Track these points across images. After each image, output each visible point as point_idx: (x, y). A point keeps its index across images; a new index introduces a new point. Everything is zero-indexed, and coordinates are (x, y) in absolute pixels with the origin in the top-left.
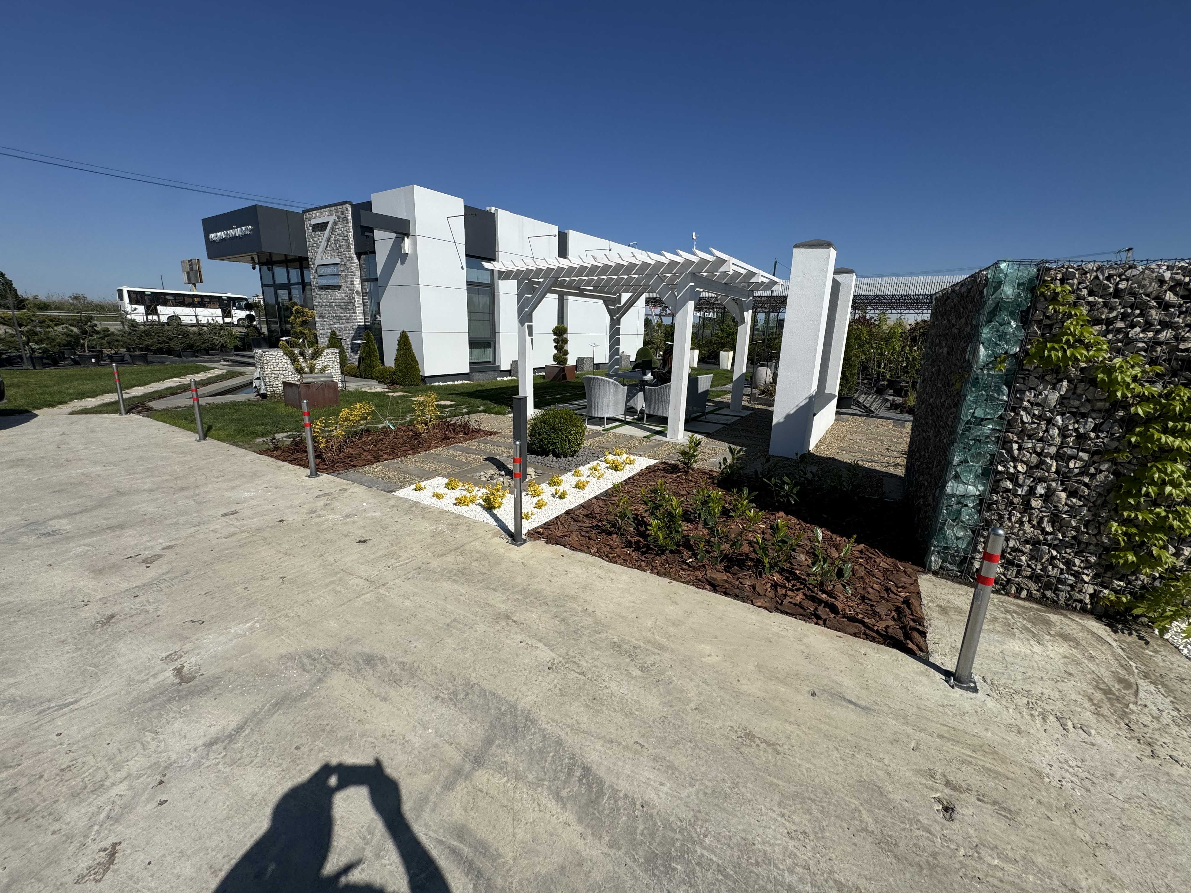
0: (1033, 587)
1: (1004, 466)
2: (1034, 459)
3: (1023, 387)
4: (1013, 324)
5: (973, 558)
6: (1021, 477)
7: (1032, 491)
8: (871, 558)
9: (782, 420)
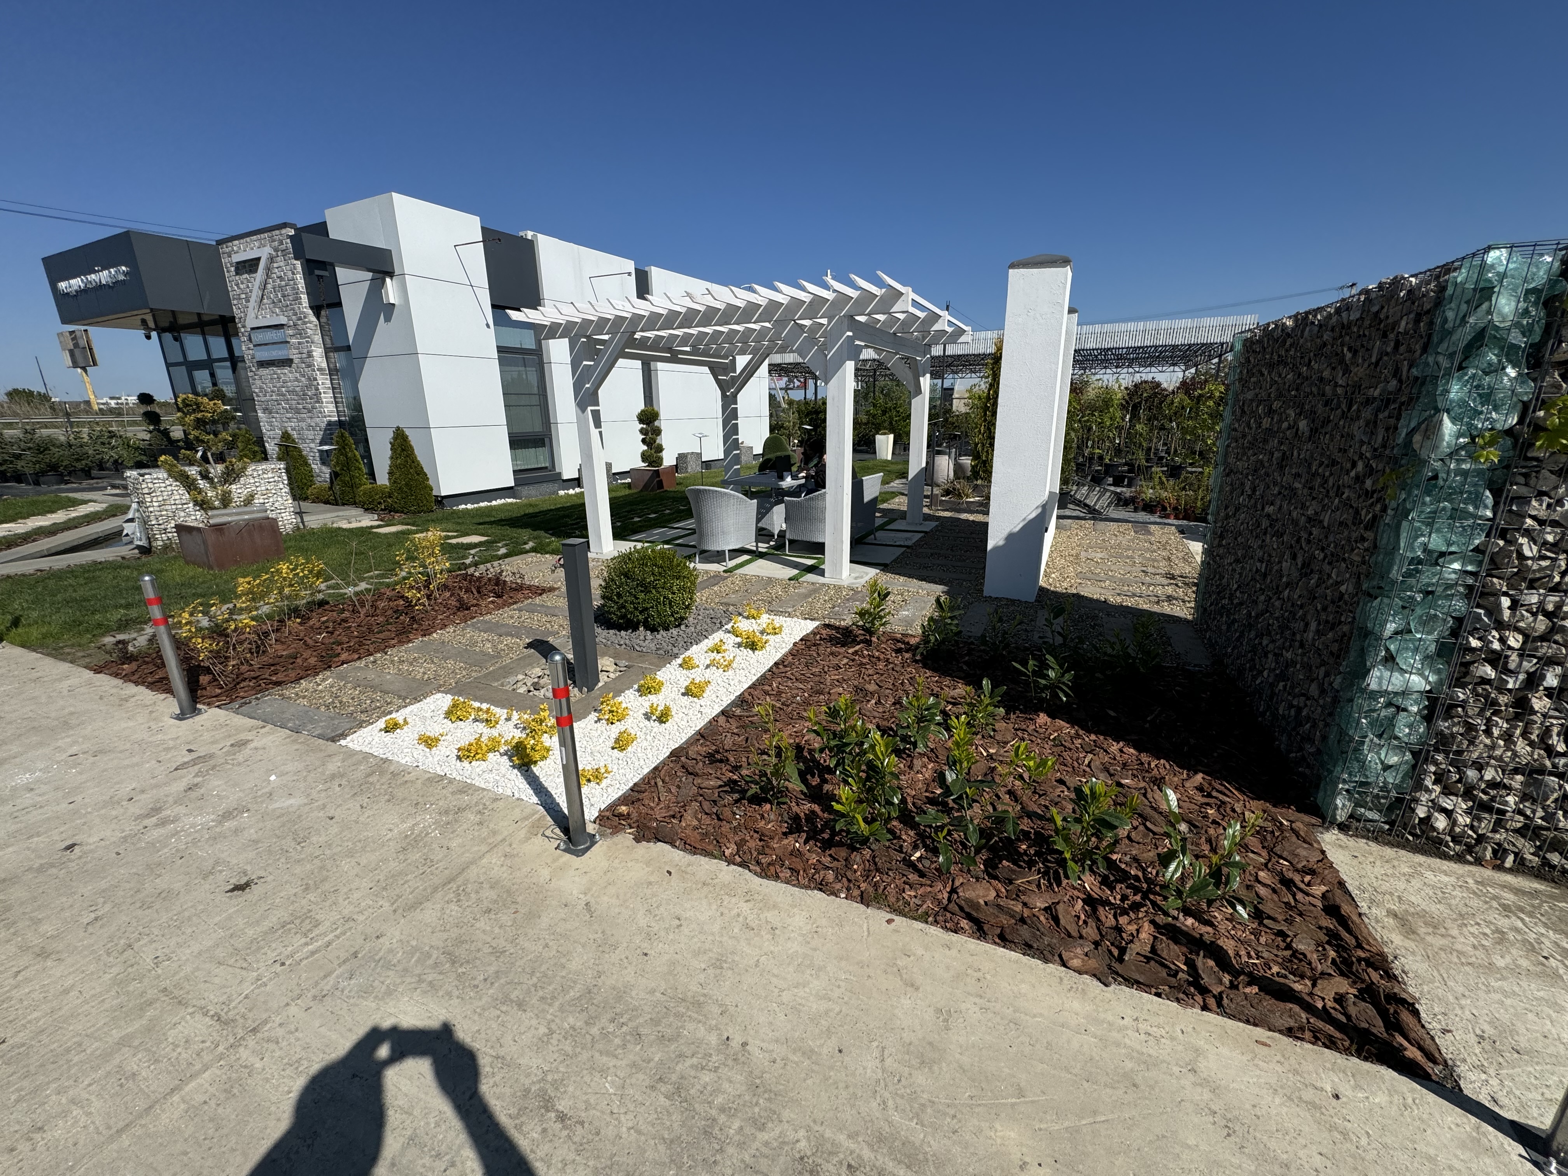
0: (1527, 849)
1: (1479, 639)
2: (1542, 624)
3: (1524, 491)
4: (1511, 372)
5: (1417, 801)
6: (1514, 657)
7: (1533, 681)
8: (1223, 803)
9: (1001, 543)
